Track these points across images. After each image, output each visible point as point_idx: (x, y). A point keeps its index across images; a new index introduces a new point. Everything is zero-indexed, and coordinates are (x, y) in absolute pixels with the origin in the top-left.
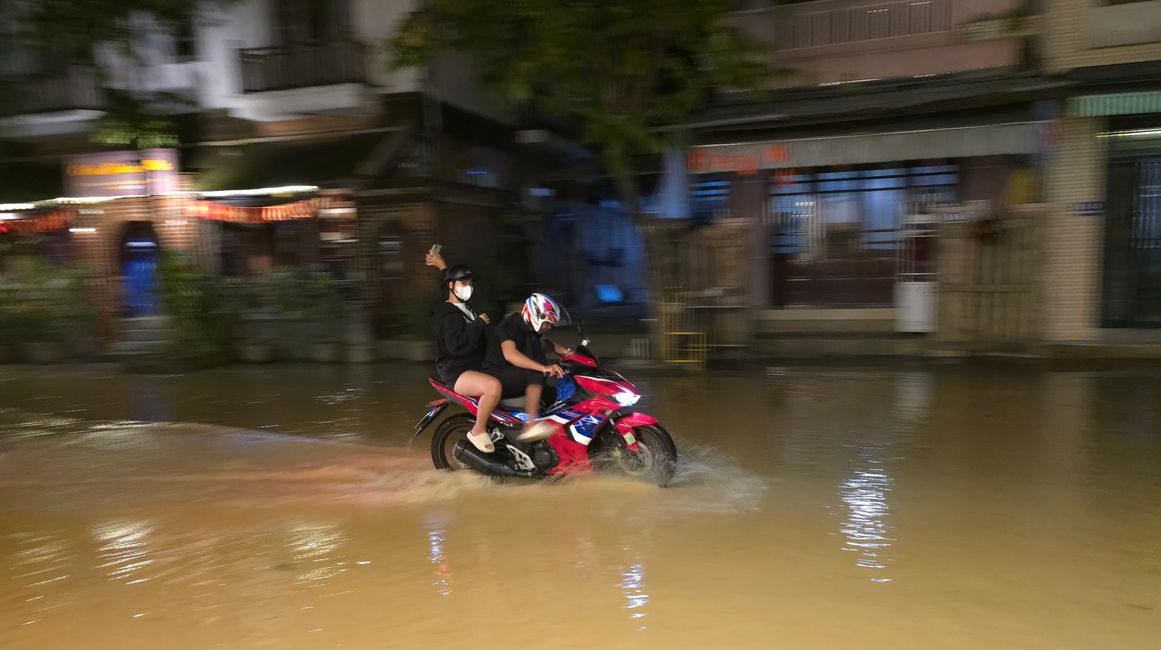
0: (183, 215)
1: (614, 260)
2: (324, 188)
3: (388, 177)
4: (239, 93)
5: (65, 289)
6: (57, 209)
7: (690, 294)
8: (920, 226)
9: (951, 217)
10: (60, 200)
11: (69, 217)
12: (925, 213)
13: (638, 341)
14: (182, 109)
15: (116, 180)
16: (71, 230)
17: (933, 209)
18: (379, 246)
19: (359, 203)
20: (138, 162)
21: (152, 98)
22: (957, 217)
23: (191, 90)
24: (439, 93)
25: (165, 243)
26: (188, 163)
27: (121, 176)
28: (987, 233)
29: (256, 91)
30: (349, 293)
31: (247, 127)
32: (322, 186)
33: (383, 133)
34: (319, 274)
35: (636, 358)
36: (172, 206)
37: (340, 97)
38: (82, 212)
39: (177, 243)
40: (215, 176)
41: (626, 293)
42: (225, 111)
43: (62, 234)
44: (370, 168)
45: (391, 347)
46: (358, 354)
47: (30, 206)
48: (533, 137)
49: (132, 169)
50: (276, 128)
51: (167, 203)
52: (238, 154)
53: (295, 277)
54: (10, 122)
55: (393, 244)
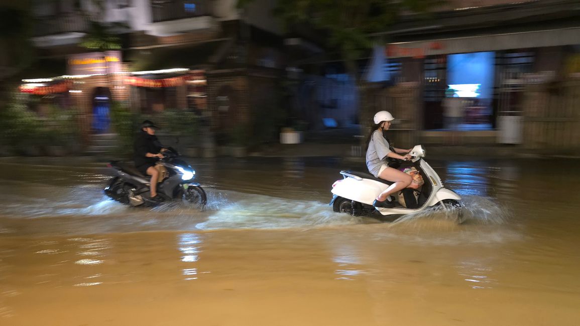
0: (123, 84)
1: (333, 105)
4: (150, 22)
5: (67, 121)
6: (63, 81)
8: (513, 86)
9: (532, 80)
10: (64, 77)
11: (69, 85)
12: (516, 78)
13: (355, 147)
14: (124, 31)
15: (94, 67)
16: (70, 91)
17: (521, 76)
19: (208, 77)
20: (103, 58)
21: (109, 25)
22: (536, 80)
23: (126, 21)
24: (248, 20)
25: (114, 97)
26: (126, 58)
27: (95, 65)
28: (554, 89)
29: (160, 21)
30: (204, 122)
31: (153, 40)
32: (191, 69)
33: (220, 41)
34: (188, 113)
35: (354, 157)
36: (118, 79)
37: (200, 23)
38: (75, 82)
39: (119, 97)
40: (138, 64)
41: (339, 123)
42: (143, 32)
43: (66, 93)
44: (215, 59)
45: (225, 150)
46: (209, 154)
47: (50, 80)
48: (293, 42)
49: (100, 61)
50: (168, 40)
51: (116, 78)
52: (149, 53)
53: (177, 114)
54: (42, 39)
55: (224, 98)
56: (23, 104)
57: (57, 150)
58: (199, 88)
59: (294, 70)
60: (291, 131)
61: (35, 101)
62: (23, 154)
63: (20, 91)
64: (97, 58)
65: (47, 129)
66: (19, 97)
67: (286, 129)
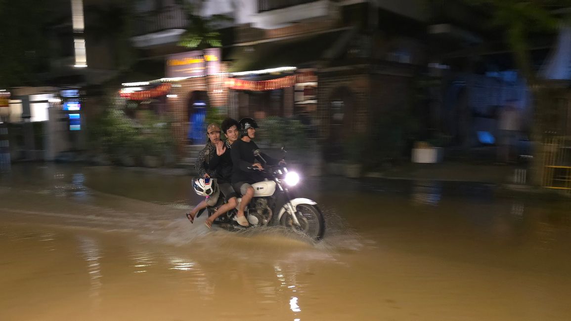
0: (221, 86)
2: (300, 68)
3: (341, 59)
4: (256, 13)
5: (162, 129)
6: (161, 84)
7: (564, 138)
10: (162, 80)
11: (165, 89)
13: (520, 171)
14: (227, 24)
15: (189, 68)
16: (167, 96)
18: (331, 104)
19: (320, 77)
20: (202, 56)
21: (208, 19)
23: (231, 13)
24: (378, 2)
25: (212, 103)
26: (226, 57)
27: (193, 65)
29: (265, 11)
30: (311, 133)
31: (260, 33)
32: (299, 67)
33: (341, 31)
34: (294, 121)
35: (517, 184)
36: (216, 82)
38: (173, 86)
39: (218, 103)
40: (240, 63)
42: (248, 25)
43: (162, 98)
44: (330, 53)
45: (334, 167)
47: (147, 83)
48: (439, 29)
49: (198, 61)
50: (274, 33)
51: (215, 80)
52: (251, 50)
53: (278, 123)
54: (142, 38)
55: (338, 103)
56: (121, 110)
57: (151, 160)
58: (307, 91)
59: (437, 66)
60: (426, 147)
61: (134, 107)
62: (118, 163)
63: (119, 95)
64: (196, 57)
65: (141, 138)
66: (120, 102)
67: (422, 143)
